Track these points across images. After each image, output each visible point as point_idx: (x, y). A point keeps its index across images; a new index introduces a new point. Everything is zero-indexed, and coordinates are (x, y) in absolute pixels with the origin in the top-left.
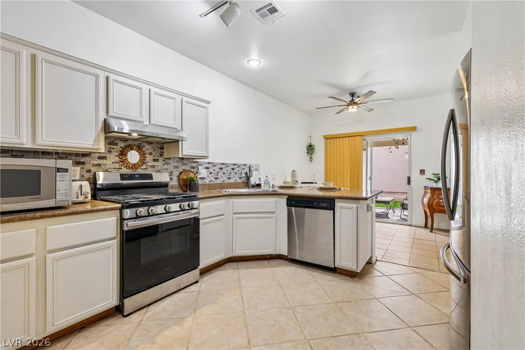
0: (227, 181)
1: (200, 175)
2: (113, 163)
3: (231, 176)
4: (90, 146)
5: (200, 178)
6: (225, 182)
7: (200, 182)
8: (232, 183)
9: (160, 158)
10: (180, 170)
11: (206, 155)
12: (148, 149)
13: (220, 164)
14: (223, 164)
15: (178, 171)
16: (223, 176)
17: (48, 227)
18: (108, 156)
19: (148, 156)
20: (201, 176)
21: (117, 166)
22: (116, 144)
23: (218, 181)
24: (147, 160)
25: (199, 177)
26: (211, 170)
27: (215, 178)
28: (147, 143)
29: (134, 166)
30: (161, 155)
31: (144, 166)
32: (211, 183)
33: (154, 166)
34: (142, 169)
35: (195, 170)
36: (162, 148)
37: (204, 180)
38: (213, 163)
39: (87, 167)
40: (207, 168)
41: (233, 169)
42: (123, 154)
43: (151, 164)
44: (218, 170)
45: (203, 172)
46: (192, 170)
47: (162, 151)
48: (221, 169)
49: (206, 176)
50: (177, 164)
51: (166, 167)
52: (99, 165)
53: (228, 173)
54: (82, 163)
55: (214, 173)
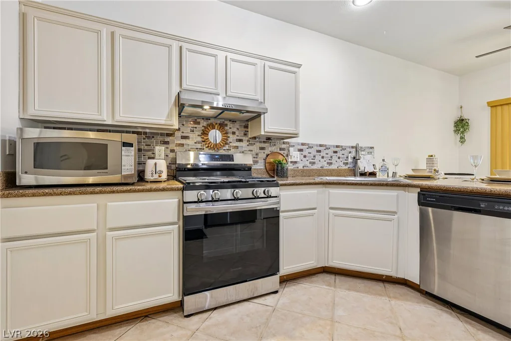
0: (327, 167)
1: (291, 158)
2: (195, 143)
3: (333, 161)
4: (163, 122)
5: (291, 162)
6: (324, 168)
7: (290, 167)
8: (333, 170)
9: (244, 138)
10: (267, 152)
11: (295, 132)
12: (230, 128)
13: (317, 146)
14: (321, 146)
15: (264, 153)
16: (322, 160)
17: (109, 204)
18: (191, 135)
19: (231, 135)
20: (293, 160)
21: (199, 145)
22: (199, 123)
23: (315, 167)
24: (230, 140)
25: (290, 160)
26: (304, 153)
27: (310, 163)
28: (230, 121)
29: (216, 147)
30: (245, 135)
31: (227, 147)
32: (305, 168)
33: (237, 147)
34: (224, 150)
35: (286, 152)
36: (246, 127)
37: (297, 165)
38: (308, 144)
39: (171, 146)
40: (301, 150)
41: (335, 152)
42: (205, 133)
43: (234, 145)
44: (315, 153)
45: (295, 155)
46: (282, 152)
47: (246, 130)
48: (319, 151)
49: (298, 160)
50: (263, 145)
51: (251, 148)
52: (182, 145)
53: (328, 157)
54: (167, 143)
55: (310, 157)
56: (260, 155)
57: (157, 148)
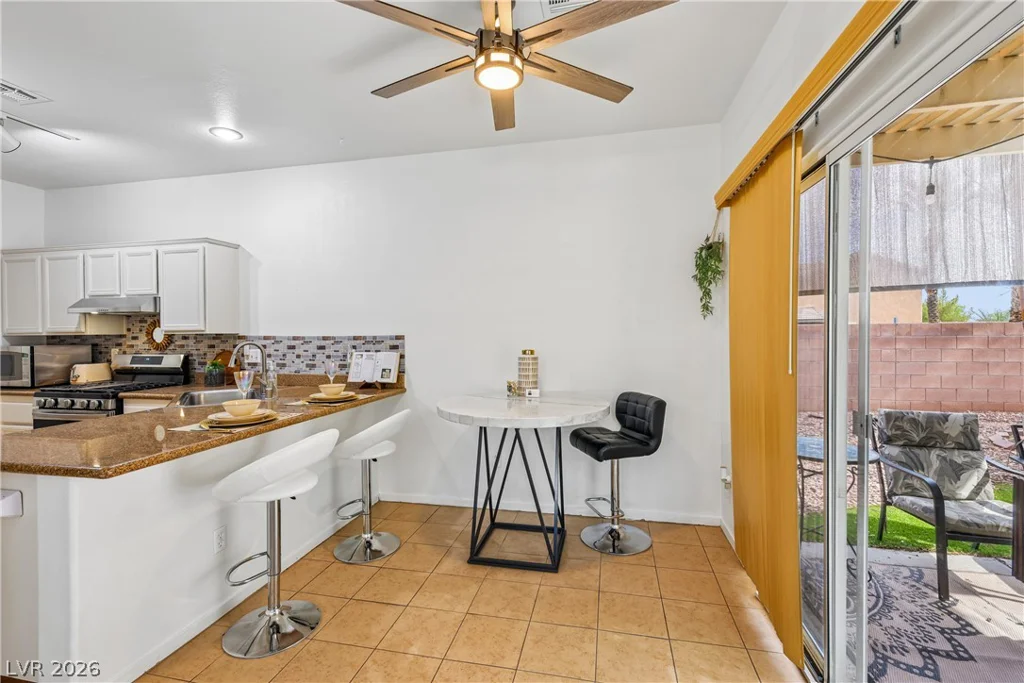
0: (306, 371)
2: (143, 343)
3: (318, 362)
4: (73, 330)
5: (249, 364)
10: (217, 350)
13: (289, 339)
14: (295, 339)
16: (297, 361)
18: (140, 336)
20: (250, 361)
21: (147, 346)
22: (146, 322)
23: (285, 371)
24: (176, 338)
25: (246, 361)
26: (267, 351)
27: (276, 365)
31: (172, 347)
33: (183, 346)
37: (257, 368)
38: (274, 338)
39: (124, 348)
40: (264, 347)
41: (321, 348)
43: (180, 343)
44: (286, 351)
45: (253, 354)
48: (293, 347)
49: (259, 361)
50: (213, 342)
51: (199, 346)
52: (132, 346)
53: (307, 356)
54: (120, 345)
55: (277, 356)
56: (208, 356)
57: (113, 350)
